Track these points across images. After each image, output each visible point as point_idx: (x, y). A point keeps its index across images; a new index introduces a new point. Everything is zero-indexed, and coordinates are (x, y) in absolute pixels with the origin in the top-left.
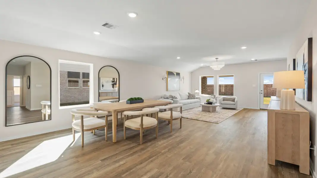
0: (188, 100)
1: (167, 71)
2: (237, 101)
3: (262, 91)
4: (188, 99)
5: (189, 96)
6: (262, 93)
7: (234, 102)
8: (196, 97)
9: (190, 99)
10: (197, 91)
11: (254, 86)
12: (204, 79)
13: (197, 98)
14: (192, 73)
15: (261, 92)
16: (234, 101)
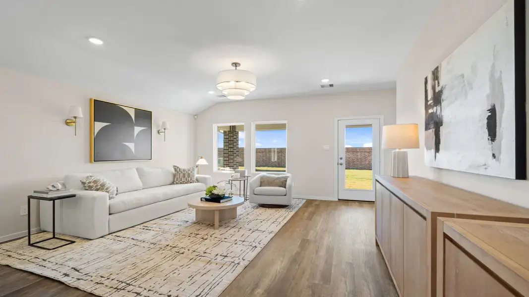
0: (172, 186)
1: (91, 100)
2: (290, 187)
3: (341, 159)
4: (173, 183)
5: (174, 176)
6: (341, 164)
7: (285, 187)
8: (196, 176)
9: (177, 183)
10: (202, 162)
11: (326, 147)
12: (231, 134)
13: (198, 181)
14: (197, 117)
15: (340, 161)
16: (285, 184)
